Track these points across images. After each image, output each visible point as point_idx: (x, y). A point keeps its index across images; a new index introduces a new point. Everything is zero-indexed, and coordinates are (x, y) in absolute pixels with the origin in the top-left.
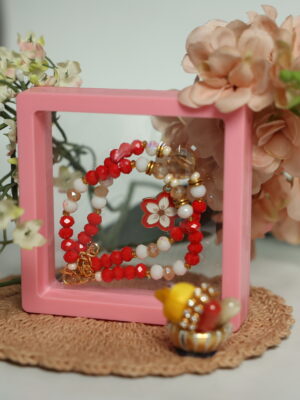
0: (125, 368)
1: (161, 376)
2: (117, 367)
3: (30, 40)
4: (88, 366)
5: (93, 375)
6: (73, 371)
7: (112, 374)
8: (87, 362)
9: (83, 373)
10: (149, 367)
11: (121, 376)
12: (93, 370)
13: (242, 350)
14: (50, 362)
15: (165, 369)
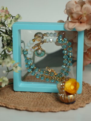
0: (54, 109)
1: (64, 111)
2: (51, 109)
3: (3, 9)
4: (42, 109)
5: (44, 112)
6: (37, 111)
7: (50, 111)
8: (42, 108)
9: (41, 112)
10: (60, 109)
11: (52, 112)
12: (44, 111)
13: (85, 102)
14: (30, 109)
15: (65, 109)
